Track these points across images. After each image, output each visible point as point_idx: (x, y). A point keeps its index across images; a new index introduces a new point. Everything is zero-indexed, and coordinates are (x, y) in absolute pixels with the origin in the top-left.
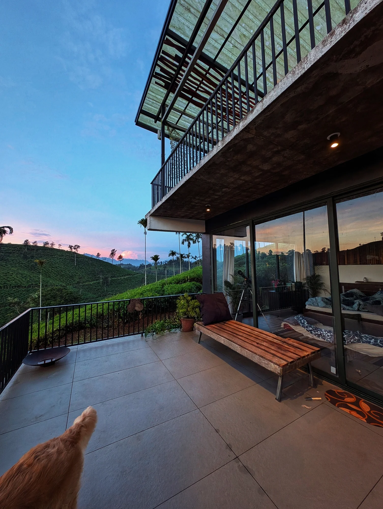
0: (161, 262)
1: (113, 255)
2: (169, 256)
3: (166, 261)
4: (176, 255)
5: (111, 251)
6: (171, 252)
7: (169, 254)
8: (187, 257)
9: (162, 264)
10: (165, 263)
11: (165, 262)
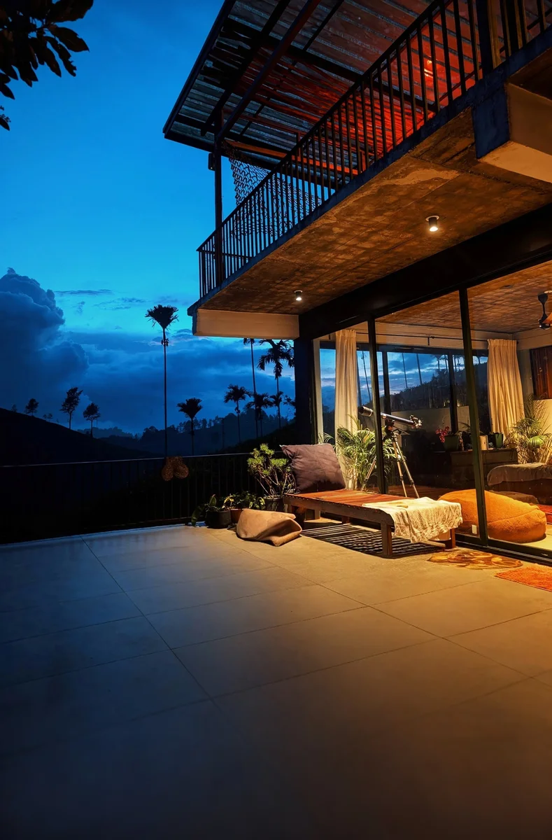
0: (204, 421)
1: (71, 405)
2: (226, 401)
3: (217, 418)
4: (244, 398)
5: (68, 393)
6: (232, 390)
7: (226, 395)
8: (275, 402)
9: (207, 427)
10: (215, 424)
11: (214, 421)
